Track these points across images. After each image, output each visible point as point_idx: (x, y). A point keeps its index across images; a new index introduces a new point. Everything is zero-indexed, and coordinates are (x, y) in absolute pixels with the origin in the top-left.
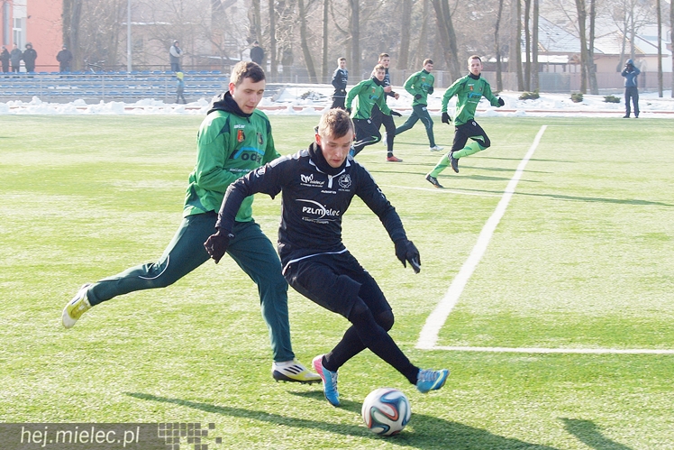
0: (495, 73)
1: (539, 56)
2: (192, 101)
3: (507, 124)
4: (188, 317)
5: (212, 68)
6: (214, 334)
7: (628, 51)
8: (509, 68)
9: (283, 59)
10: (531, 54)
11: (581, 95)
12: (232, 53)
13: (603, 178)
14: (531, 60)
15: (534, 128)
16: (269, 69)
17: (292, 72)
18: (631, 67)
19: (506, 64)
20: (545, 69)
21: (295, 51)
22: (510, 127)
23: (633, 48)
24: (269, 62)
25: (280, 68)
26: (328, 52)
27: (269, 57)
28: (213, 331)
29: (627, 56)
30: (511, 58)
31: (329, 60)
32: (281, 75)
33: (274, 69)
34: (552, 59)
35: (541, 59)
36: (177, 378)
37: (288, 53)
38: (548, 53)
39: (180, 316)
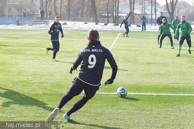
0: (107, 18)
1: (119, 14)
2: (24, 25)
3: (110, 32)
4: (21, 84)
5: (30, 16)
6: (28, 88)
7: (143, 13)
8: (111, 17)
9: (49, 14)
10: (117, 13)
11: (130, 25)
12: (35, 12)
13: (135, 47)
14: (117, 15)
15: (117, 33)
16: (45, 16)
17: (52, 18)
18: (144, 17)
19: (110, 16)
20: (121, 18)
21: (52, 12)
22: (111, 33)
23: (145, 12)
24: (45, 15)
25: (48, 16)
26: (62, 12)
27: (45, 13)
28: (28, 87)
29: (143, 14)
30: (111, 14)
31: (62, 14)
32: (48, 18)
33: (47, 16)
34: (123, 15)
35: (120, 15)
36: (18, 100)
37: (51, 12)
38: (121, 13)
39: (19, 83)
